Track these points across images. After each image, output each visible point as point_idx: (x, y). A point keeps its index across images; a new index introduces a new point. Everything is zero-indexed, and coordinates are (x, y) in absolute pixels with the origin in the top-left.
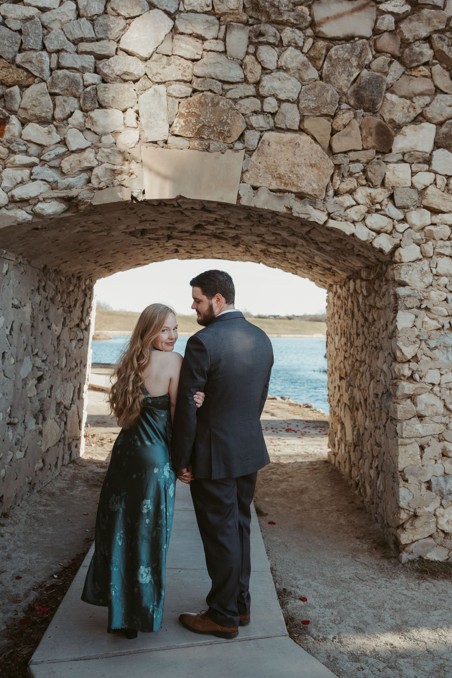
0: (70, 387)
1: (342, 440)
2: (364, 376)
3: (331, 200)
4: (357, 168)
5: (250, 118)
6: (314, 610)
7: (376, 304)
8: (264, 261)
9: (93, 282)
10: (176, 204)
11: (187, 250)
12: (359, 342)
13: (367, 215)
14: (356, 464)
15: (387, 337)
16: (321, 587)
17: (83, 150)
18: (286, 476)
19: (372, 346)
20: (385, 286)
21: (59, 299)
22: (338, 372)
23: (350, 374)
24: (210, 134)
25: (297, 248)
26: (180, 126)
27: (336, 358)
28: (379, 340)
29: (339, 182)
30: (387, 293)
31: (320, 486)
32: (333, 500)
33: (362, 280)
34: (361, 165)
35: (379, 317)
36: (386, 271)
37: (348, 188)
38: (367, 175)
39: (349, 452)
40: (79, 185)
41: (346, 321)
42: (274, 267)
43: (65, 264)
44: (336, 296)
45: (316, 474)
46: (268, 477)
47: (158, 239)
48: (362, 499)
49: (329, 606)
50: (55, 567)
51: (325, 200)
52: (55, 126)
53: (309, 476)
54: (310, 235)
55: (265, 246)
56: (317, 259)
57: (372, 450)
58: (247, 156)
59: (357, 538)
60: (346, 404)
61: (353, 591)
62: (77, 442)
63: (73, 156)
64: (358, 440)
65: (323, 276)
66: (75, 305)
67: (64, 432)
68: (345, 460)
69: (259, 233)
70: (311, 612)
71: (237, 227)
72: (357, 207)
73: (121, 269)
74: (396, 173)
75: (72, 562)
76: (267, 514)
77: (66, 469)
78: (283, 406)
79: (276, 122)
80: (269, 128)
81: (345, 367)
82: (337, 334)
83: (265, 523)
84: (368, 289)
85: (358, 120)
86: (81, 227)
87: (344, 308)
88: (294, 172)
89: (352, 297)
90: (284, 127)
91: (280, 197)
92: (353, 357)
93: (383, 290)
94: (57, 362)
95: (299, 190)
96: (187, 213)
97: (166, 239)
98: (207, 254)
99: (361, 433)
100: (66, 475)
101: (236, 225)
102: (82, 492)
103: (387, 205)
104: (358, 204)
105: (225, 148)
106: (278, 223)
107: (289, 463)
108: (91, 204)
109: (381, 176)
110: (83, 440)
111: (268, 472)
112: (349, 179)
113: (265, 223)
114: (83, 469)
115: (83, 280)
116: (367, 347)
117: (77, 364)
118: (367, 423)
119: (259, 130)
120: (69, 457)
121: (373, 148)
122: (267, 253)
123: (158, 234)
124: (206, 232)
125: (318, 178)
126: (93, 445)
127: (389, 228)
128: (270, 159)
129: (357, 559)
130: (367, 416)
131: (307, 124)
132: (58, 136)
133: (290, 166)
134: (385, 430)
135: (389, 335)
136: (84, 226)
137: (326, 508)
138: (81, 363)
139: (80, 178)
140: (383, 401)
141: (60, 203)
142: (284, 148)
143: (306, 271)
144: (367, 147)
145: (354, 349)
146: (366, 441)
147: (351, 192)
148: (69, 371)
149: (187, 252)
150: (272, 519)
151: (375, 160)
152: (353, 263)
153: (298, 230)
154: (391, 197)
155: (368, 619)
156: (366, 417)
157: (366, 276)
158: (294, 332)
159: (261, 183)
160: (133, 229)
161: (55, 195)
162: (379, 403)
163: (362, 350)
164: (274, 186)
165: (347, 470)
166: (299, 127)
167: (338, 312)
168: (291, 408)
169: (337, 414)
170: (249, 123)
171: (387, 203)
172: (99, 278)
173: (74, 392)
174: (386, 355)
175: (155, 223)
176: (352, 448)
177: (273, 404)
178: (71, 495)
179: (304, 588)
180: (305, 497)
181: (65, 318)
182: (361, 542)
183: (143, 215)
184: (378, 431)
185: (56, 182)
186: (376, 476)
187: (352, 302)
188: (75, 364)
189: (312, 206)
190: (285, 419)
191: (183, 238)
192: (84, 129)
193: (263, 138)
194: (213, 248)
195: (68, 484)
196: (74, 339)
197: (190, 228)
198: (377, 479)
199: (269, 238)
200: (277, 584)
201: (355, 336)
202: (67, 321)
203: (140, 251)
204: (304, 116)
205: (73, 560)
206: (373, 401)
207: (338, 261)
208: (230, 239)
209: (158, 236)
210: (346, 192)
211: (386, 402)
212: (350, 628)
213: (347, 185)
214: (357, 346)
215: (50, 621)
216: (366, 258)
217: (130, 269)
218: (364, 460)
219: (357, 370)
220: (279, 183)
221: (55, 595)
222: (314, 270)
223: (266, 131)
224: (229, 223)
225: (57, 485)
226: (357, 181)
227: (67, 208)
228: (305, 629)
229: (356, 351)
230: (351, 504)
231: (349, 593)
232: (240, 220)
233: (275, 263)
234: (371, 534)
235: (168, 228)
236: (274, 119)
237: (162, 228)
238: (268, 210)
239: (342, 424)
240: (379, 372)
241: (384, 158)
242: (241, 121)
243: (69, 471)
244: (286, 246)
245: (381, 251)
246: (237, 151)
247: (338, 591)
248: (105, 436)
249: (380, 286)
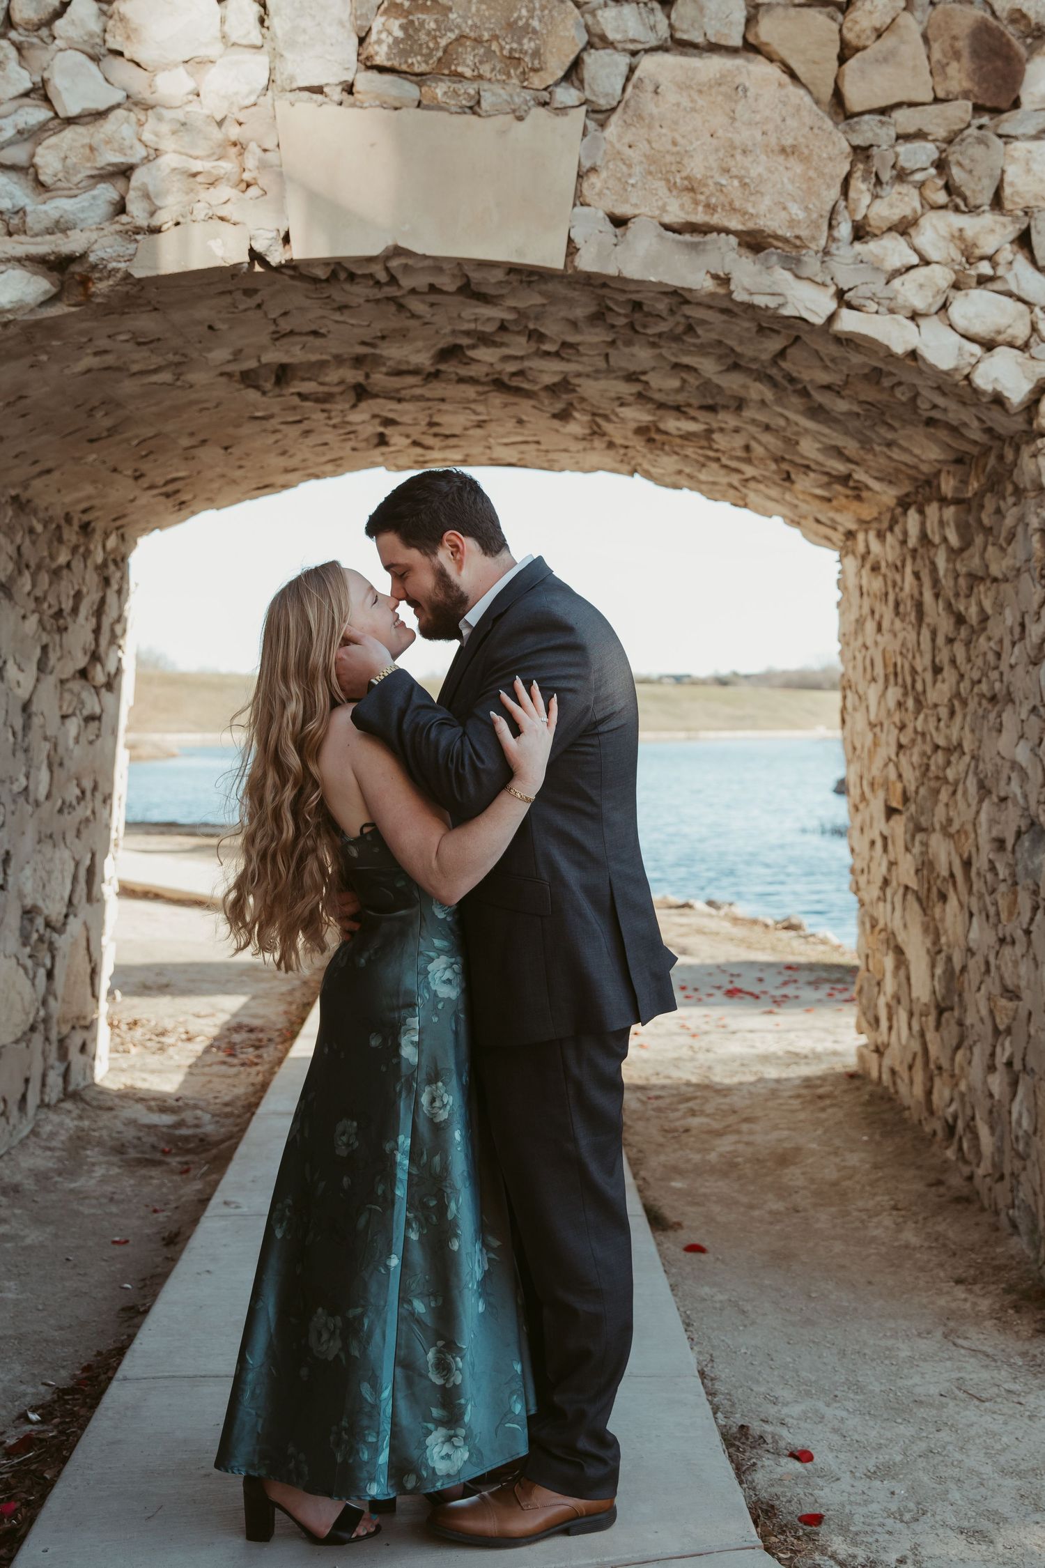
0: (63, 860)
1: (899, 1002)
2: (960, 792)
3: (846, 252)
4: (919, 155)
5: (599, 13)
6: (835, 1485)
7: (987, 567)
8: (646, 466)
9: (127, 541)
10: (382, 276)
11: (415, 437)
12: (939, 693)
13: (952, 293)
14: (945, 1064)
15: (1025, 659)
16: (853, 1422)
17: (100, 115)
18: (732, 1119)
19: (982, 696)
20: (1014, 510)
21: (28, 587)
22: (881, 794)
23: (917, 792)
24: (481, 62)
25: (748, 413)
26: (390, 40)
27: (871, 754)
28: (1001, 674)
29: (866, 199)
30: (1020, 529)
31: (837, 1142)
32: (878, 1180)
33: (943, 501)
34: (930, 147)
35: (1000, 606)
36: (1015, 464)
37: (895, 214)
38: (949, 176)
39: (922, 1034)
40: (90, 221)
41: (901, 636)
42: (676, 487)
43: (45, 478)
44: (868, 566)
45: (823, 1109)
46: (678, 1124)
47: (327, 398)
48: (966, 1170)
49: (883, 1472)
50: (30, 1390)
51: (826, 252)
52: (13, 43)
53: (802, 1116)
54: (784, 364)
55: (649, 412)
56: (809, 448)
57: (991, 1012)
58: (592, 125)
59: (959, 1281)
60: (907, 888)
61: (953, 1428)
62: (85, 1034)
63: (70, 133)
64: (949, 990)
65: (825, 505)
66: (75, 610)
67: (44, 1003)
68: (909, 1058)
69: (632, 367)
70: (827, 1490)
71: (566, 350)
72: (924, 271)
73: (212, 502)
74: (1035, 167)
75: (85, 1375)
76: (678, 1225)
77: (54, 1118)
78: (712, 925)
79: (677, 24)
80: (654, 43)
81: (900, 776)
82: (874, 680)
83: (677, 1252)
84: (964, 531)
85: (918, 14)
86: (96, 354)
87: (891, 598)
88: (734, 171)
89: (914, 558)
90: (699, 40)
91: (694, 246)
92: (924, 741)
93: (1009, 521)
94: (23, 782)
95: (750, 225)
96: (416, 305)
97: (351, 397)
98: (476, 450)
99: (957, 967)
100: (52, 1135)
101: (565, 345)
102: (104, 1180)
103: (1011, 263)
104: (926, 262)
105: (526, 102)
106: (690, 329)
107: (741, 1084)
108: (128, 276)
109: (991, 176)
110: (103, 1034)
111: (677, 1110)
112: (898, 188)
113: (650, 331)
114: (106, 1116)
115: (98, 536)
116: (964, 703)
117: (83, 792)
118: (974, 934)
119: (624, 50)
120: (60, 1081)
121: (966, 95)
122: (657, 437)
123: (327, 379)
124: (473, 371)
125: (804, 186)
126: (134, 1050)
127: (1021, 331)
128: (660, 136)
129: (960, 1341)
130: (975, 910)
131: (767, 30)
132: (25, 74)
133: (721, 154)
134: (1029, 943)
135: (1032, 654)
136: (106, 352)
137: (860, 1204)
138: (95, 788)
139: (94, 198)
140: (1018, 855)
141: (35, 273)
142: (701, 102)
143: (774, 492)
144: (948, 93)
145: (926, 716)
146: (974, 988)
147: (904, 228)
148: (60, 811)
149: (416, 443)
150: (695, 1239)
151: (972, 131)
152: (917, 451)
153: (747, 350)
154: (1024, 240)
155: (1002, 1504)
156: (971, 915)
157: (956, 489)
158: (737, 722)
159: (636, 205)
160: (252, 364)
161: (20, 251)
162: (1009, 865)
163: (952, 713)
164: (675, 214)
165: (918, 1090)
166: (744, 38)
167: (873, 612)
168: (738, 932)
169: (881, 925)
170: (596, 30)
171: (1010, 257)
172: (147, 530)
173: (75, 879)
174: (1024, 716)
175: (318, 342)
176: (931, 1020)
177: (683, 920)
178: (72, 1191)
179: (802, 1424)
180: (794, 1176)
181: (45, 649)
182: (970, 1291)
183: (285, 314)
184: (1007, 951)
185: (21, 211)
186: (1007, 1090)
187: (917, 575)
188: (77, 792)
189: (790, 270)
190: (721, 959)
191: (403, 393)
192: (103, 51)
193: (637, 74)
194: (493, 428)
195: (60, 1160)
196: (74, 714)
197: (423, 359)
198: (1012, 1100)
199: (664, 384)
200: (719, 1415)
201: (928, 676)
202: (53, 657)
203: (271, 439)
204: (757, 6)
205: (87, 1369)
206: (991, 861)
207: (871, 450)
208: (543, 394)
209: (326, 389)
210: (890, 229)
211: (1031, 857)
212: (949, 1532)
213: (891, 206)
214: (936, 706)
215: (24, 1537)
216: (954, 430)
217: (239, 501)
218: (971, 1048)
219: (937, 778)
220: (689, 205)
221: (33, 1467)
222: (798, 486)
223: (647, 51)
224: (540, 337)
225: (27, 1162)
226: (921, 194)
227: (54, 290)
228: (810, 1538)
229: (932, 723)
230: (933, 1189)
231: (942, 1434)
232: (574, 324)
233: (680, 472)
234: (998, 1269)
235: (358, 361)
236: (669, 17)
237: (339, 360)
238: (660, 283)
239: (899, 951)
240: (1006, 771)
241: (997, 126)
242: (570, 22)
243: (66, 1122)
244: (712, 409)
245: (998, 400)
246: (563, 110)
247: (906, 1431)
248: (169, 1024)
249: (998, 511)
